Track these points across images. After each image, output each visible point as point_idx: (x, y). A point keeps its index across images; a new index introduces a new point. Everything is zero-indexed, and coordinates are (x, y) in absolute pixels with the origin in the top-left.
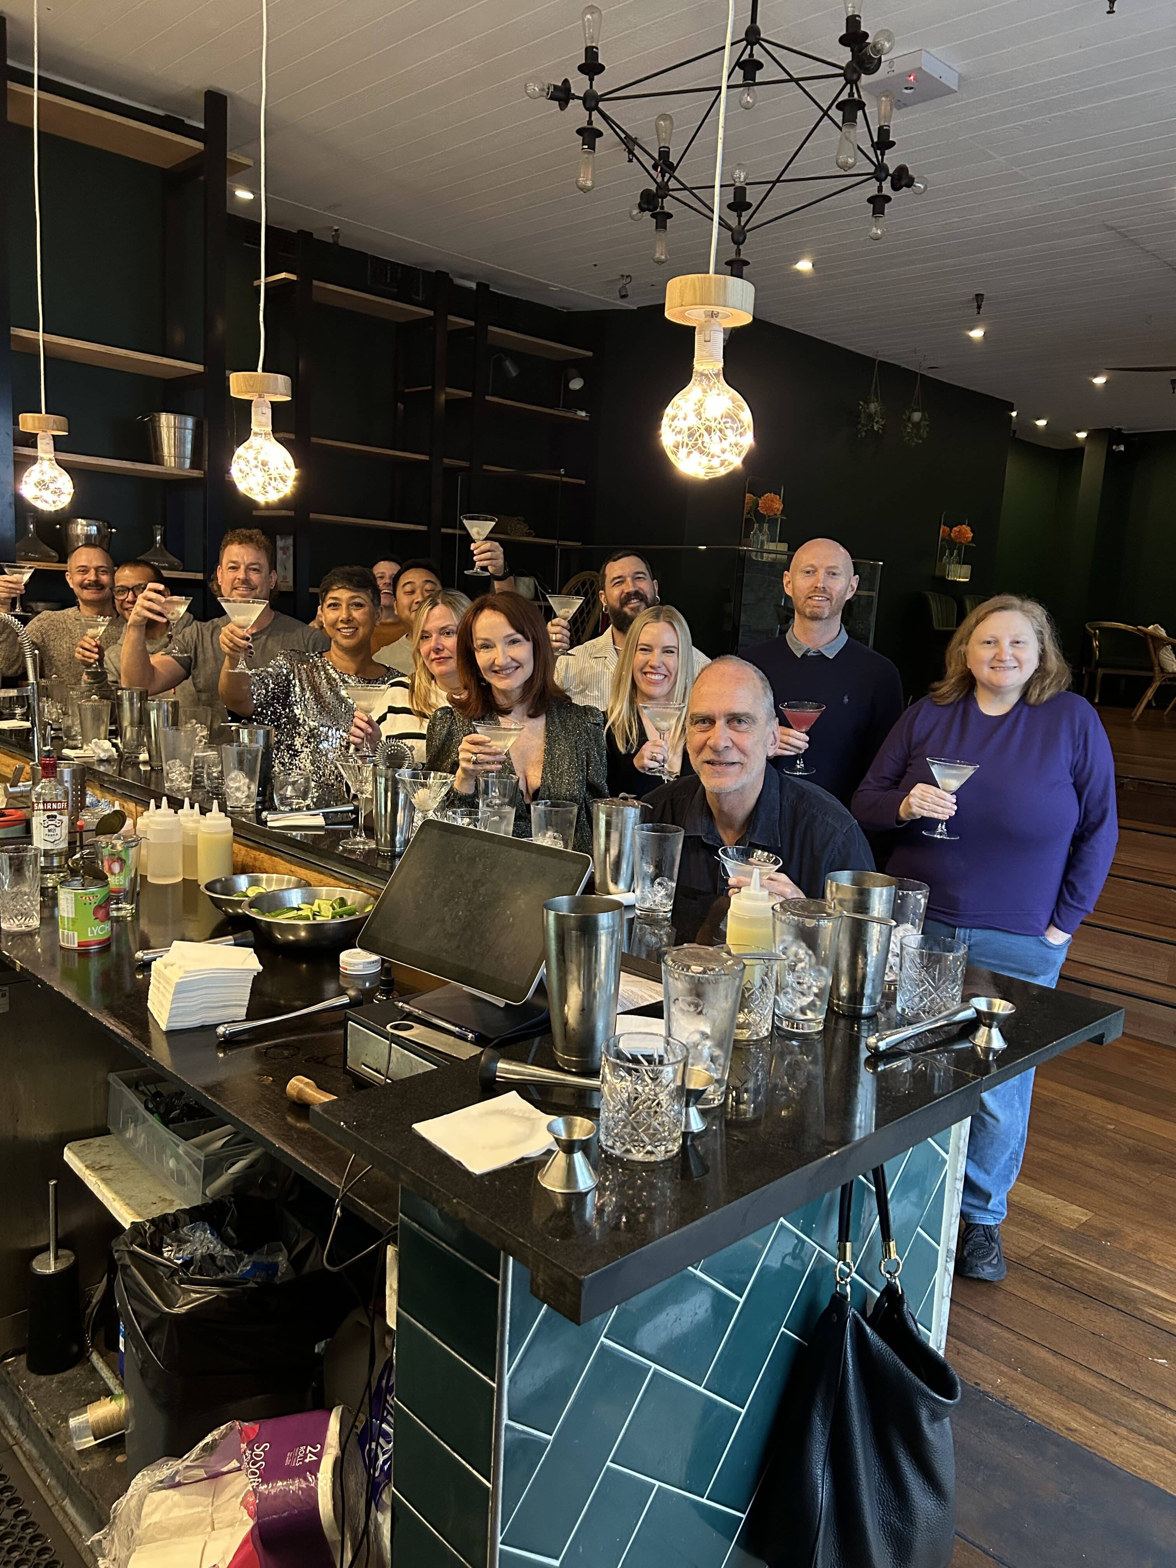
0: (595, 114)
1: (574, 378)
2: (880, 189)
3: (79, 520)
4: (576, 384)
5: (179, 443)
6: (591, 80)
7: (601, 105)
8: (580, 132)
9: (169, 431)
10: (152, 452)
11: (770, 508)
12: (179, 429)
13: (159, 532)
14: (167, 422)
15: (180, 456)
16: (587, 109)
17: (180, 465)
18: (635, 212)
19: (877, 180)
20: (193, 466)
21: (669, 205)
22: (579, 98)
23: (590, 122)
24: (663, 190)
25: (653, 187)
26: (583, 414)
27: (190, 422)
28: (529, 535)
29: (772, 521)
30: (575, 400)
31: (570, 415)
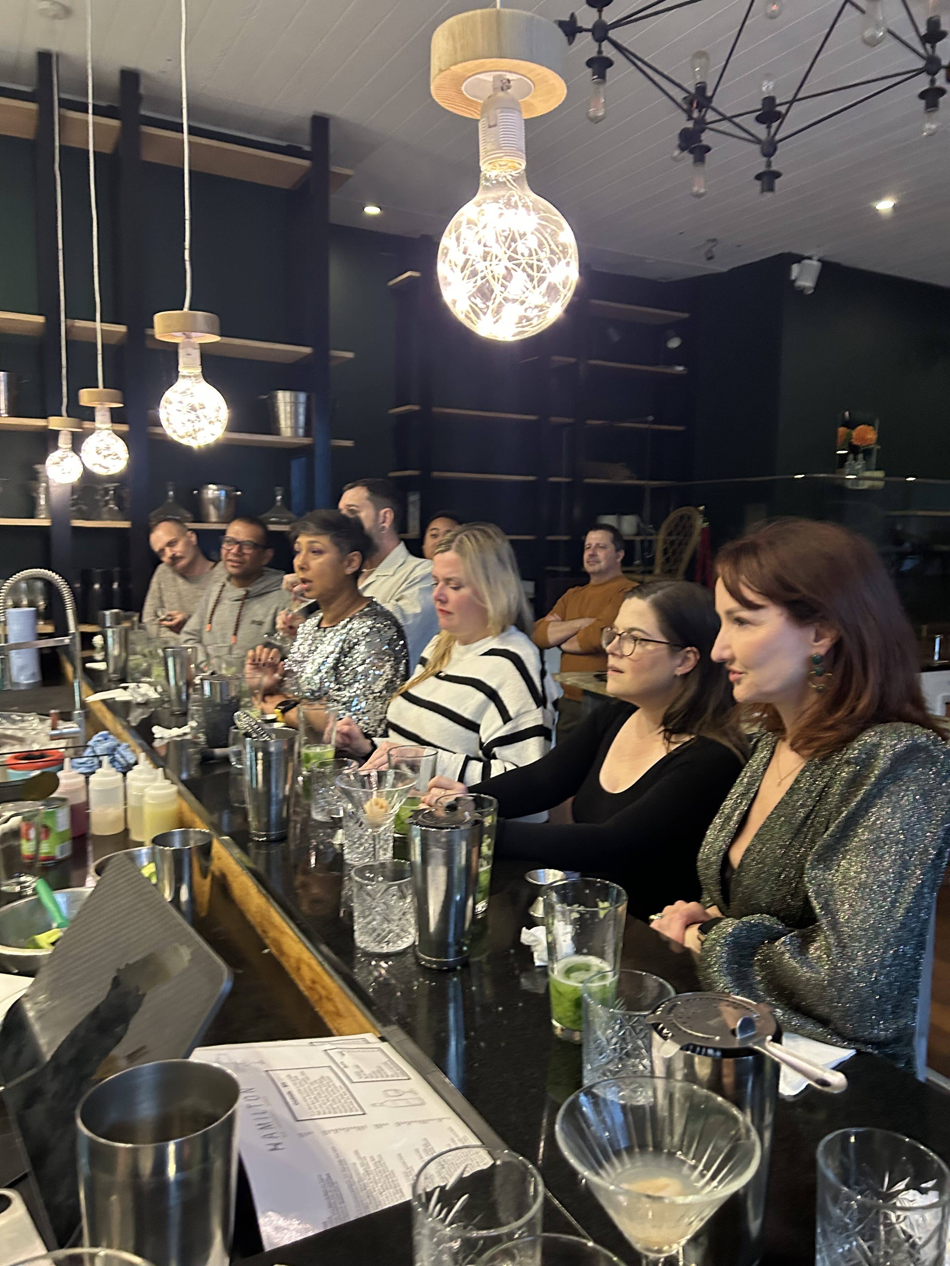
0: (605, 44)
1: (672, 337)
2: (933, 81)
3: (211, 486)
4: (674, 343)
5: (295, 415)
6: (600, 11)
7: (612, 34)
8: (590, 63)
9: (285, 406)
10: (272, 426)
11: (863, 439)
12: (295, 404)
13: (280, 492)
14: (283, 399)
15: (295, 428)
16: (597, 41)
17: (295, 434)
18: (676, 153)
19: (929, 73)
20: (307, 434)
21: (707, 138)
22: (587, 30)
23: (600, 52)
24: (701, 125)
25: (690, 125)
26: (680, 368)
27: (302, 397)
28: (631, 478)
29: (867, 452)
30: (673, 357)
31: (668, 370)
